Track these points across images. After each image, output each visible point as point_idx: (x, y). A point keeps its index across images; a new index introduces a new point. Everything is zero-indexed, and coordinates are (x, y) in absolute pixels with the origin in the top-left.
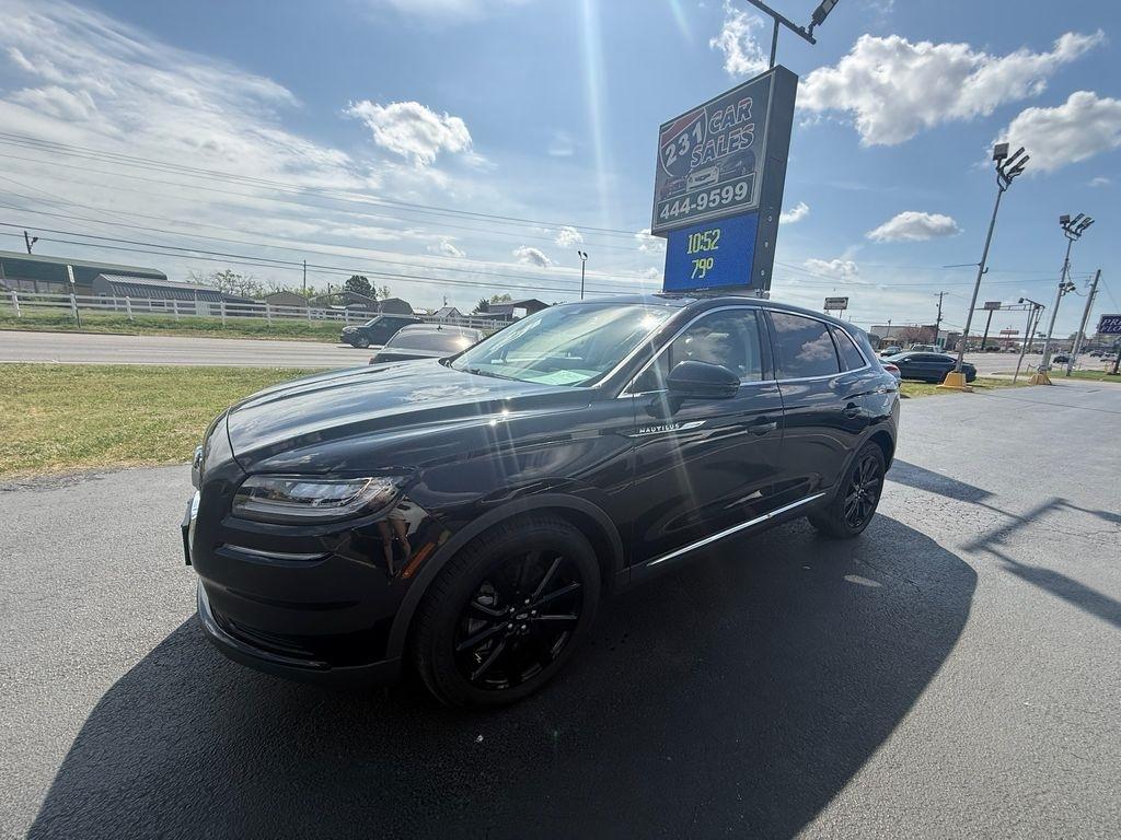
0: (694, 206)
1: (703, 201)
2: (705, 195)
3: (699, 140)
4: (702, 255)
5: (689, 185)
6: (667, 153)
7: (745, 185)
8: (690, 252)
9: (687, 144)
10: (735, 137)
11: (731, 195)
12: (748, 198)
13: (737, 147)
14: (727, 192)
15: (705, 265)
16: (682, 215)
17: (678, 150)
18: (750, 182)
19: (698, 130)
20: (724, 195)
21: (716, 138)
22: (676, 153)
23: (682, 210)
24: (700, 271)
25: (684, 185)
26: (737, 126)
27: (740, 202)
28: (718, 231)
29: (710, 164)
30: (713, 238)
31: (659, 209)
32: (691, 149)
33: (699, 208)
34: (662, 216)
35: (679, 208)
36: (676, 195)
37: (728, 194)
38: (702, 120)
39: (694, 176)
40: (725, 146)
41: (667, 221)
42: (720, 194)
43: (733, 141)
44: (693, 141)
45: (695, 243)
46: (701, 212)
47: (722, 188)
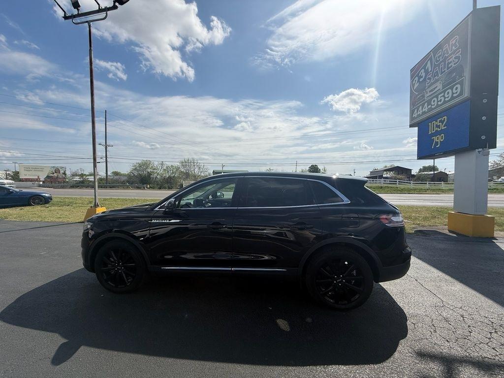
0: (429, 107)
1: (434, 103)
2: (435, 99)
3: (430, 70)
4: (437, 133)
5: (426, 96)
6: (414, 82)
7: (459, 86)
8: (430, 133)
9: (423, 74)
10: (450, 61)
11: (450, 94)
12: (461, 94)
13: (451, 66)
14: (448, 93)
15: (439, 139)
16: (424, 113)
17: (419, 79)
18: (462, 84)
19: (429, 64)
20: (446, 96)
21: (438, 65)
22: (418, 81)
23: (424, 110)
24: (437, 143)
25: (423, 96)
26: (451, 54)
27: (456, 97)
28: (446, 117)
29: (437, 81)
30: (442, 122)
31: (412, 112)
32: (426, 76)
33: (433, 107)
34: (414, 116)
35: (422, 110)
36: (420, 103)
37: (449, 94)
38: (431, 59)
39: (428, 90)
40: (445, 68)
41: (417, 118)
42: (444, 96)
43: (449, 63)
44: (427, 72)
45: (432, 128)
46: (434, 108)
47: (444, 92)
